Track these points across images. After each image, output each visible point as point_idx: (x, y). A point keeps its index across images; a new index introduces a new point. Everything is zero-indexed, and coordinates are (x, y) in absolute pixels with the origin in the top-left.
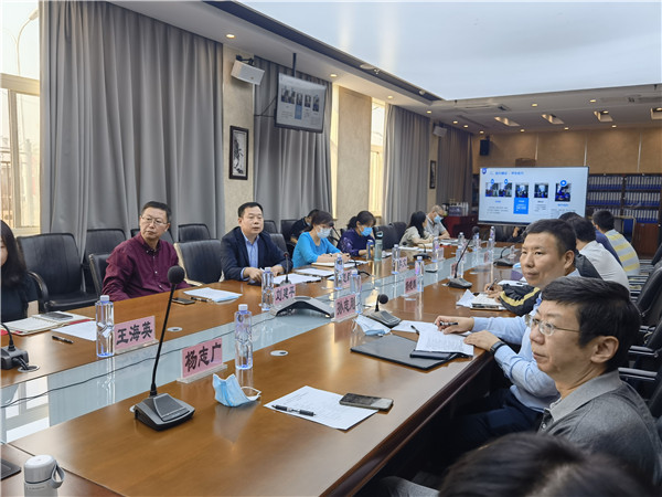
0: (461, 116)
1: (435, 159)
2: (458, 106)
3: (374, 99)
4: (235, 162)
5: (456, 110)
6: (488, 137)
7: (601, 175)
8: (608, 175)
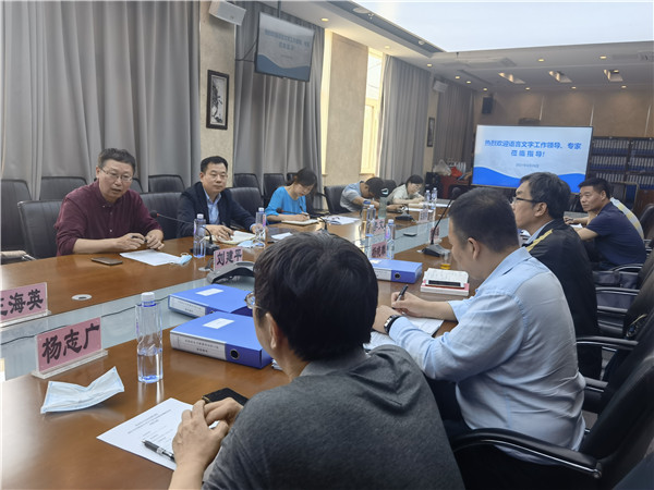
0: (462, 71)
1: (434, 116)
2: (461, 59)
3: (370, 49)
4: (213, 110)
5: (458, 63)
6: (491, 95)
7: (607, 138)
8: (614, 138)
